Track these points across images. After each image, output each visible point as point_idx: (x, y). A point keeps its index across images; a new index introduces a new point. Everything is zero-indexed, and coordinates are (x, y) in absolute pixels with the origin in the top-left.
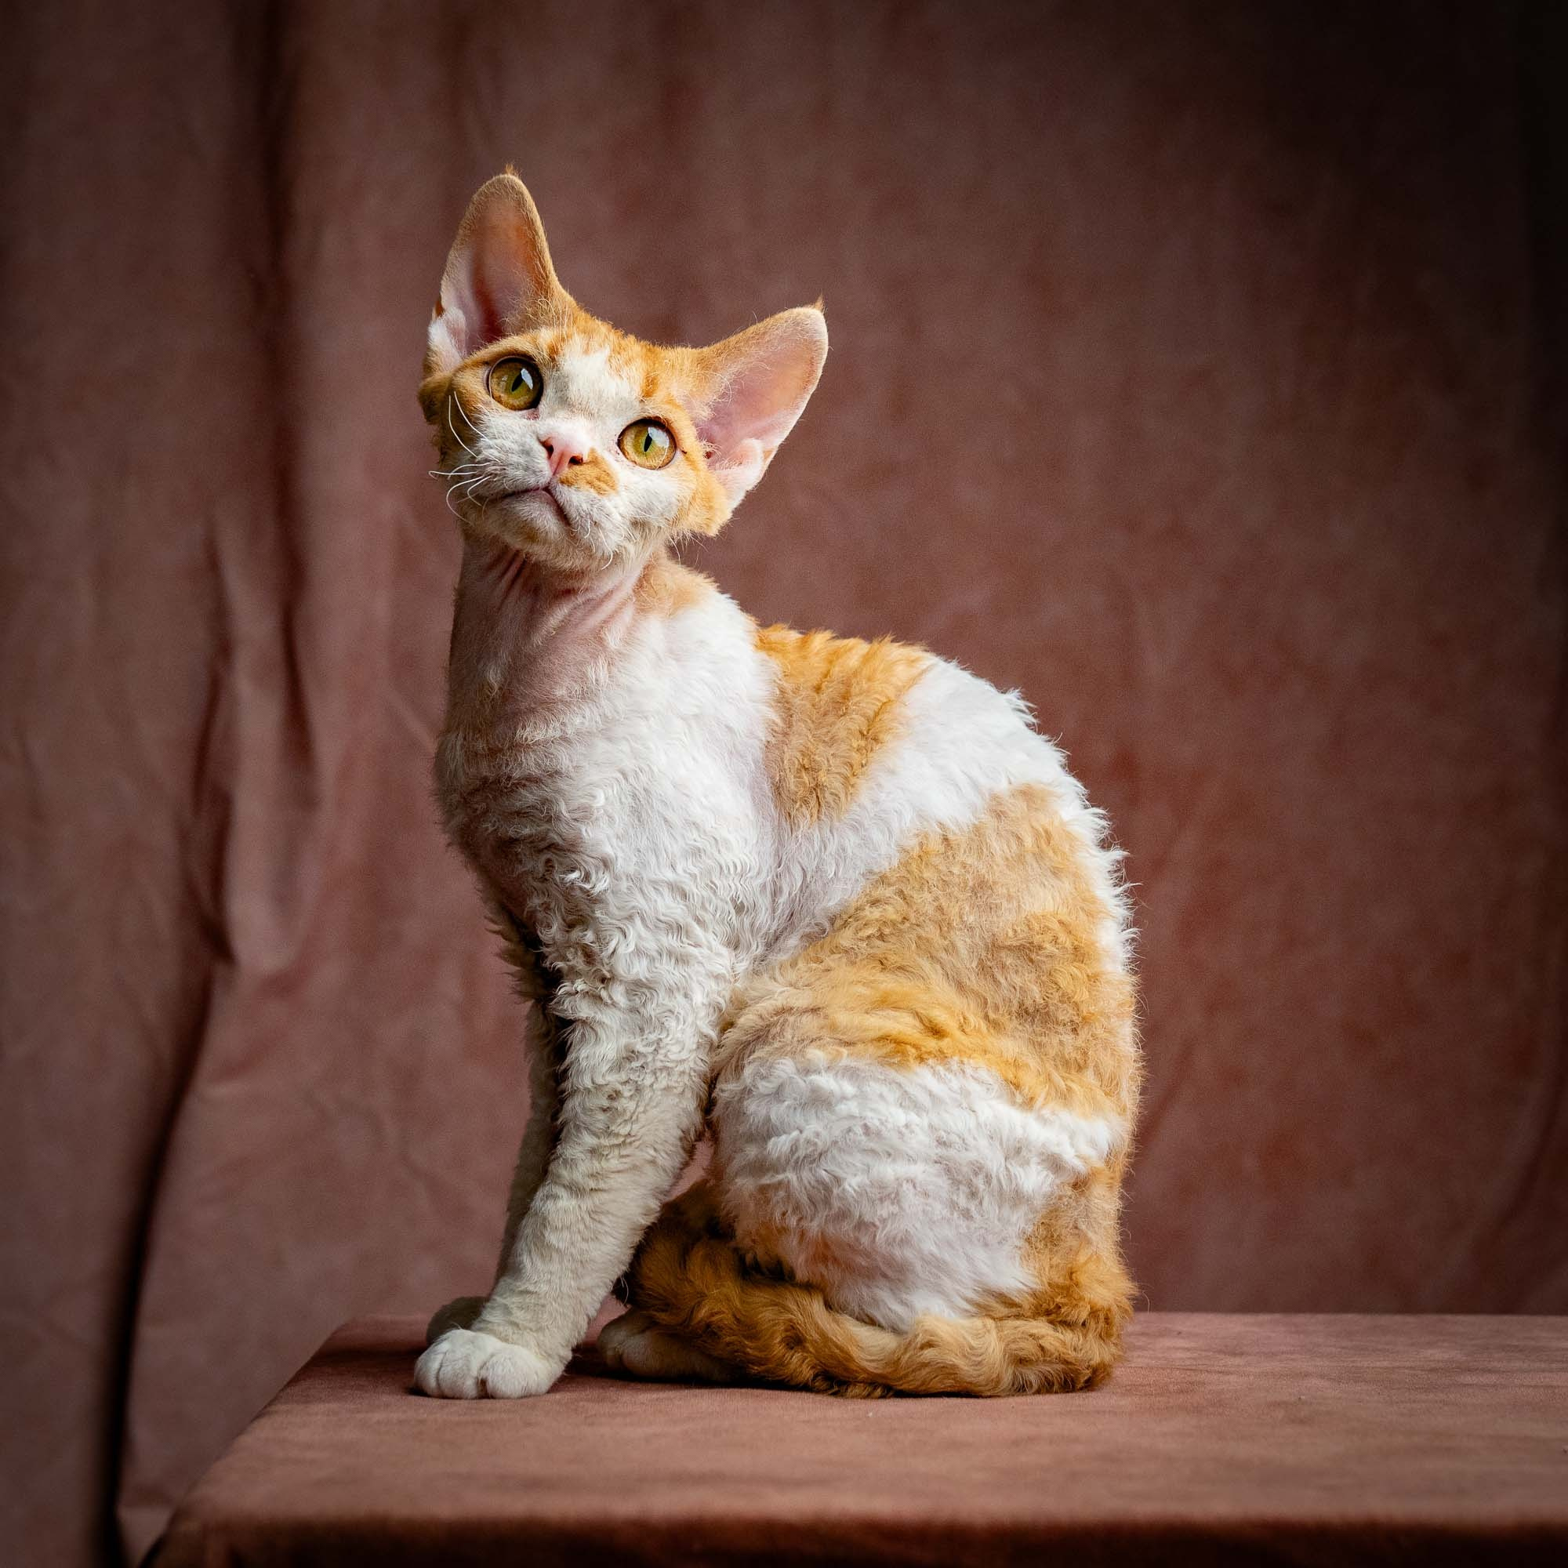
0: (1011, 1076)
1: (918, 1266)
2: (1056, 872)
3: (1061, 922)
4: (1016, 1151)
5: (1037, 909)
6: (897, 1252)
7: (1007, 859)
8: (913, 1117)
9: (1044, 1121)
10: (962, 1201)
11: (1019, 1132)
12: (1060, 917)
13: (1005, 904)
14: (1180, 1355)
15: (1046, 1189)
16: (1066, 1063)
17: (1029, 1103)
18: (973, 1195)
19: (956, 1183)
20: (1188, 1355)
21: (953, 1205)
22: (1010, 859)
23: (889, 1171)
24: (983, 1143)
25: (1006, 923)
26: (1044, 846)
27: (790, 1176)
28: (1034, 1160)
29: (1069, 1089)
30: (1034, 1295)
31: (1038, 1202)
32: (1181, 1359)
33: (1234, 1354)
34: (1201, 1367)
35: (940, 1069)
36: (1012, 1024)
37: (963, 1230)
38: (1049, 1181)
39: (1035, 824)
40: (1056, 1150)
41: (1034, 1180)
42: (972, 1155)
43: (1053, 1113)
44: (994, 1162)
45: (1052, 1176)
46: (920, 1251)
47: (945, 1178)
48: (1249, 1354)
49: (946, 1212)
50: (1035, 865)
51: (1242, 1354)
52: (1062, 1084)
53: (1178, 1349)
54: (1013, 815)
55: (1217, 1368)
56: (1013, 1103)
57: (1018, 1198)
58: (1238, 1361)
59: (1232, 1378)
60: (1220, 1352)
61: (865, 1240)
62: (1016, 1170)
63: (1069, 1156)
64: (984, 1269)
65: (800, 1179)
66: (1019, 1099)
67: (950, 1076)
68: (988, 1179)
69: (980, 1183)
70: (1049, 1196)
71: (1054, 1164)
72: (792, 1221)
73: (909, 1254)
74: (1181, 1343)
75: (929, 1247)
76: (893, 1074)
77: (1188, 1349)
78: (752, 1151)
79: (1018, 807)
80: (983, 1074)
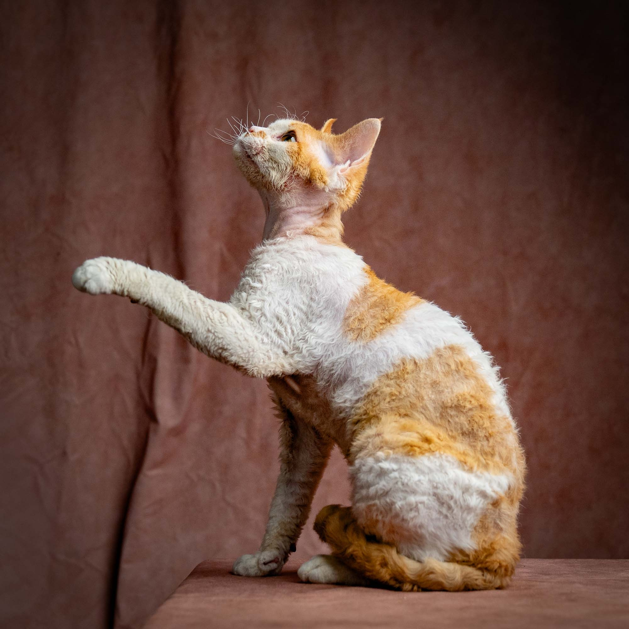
0: (462, 459)
1: (427, 536)
2: (466, 377)
3: (472, 396)
4: (466, 490)
5: (461, 392)
6: (419, 531)
7: (444, 373)
8: (422, 477)
9: (478, 477)
10: (444, 511)
11: (467, 482)
12: (471, 394)
13: (446, 390)
14: (525, 575)
15: (481, 506)
16: (486, 454)
17: (471, 470)
18: (450, 508)
19: (442, 504)
20: (528, 575)
21: (440, 513)
22: (445, 373)
23: (412, 499)
24: (451, 487)
25: (448, 397)
26: (460, 368)
27: (377, 502)
28: (475, 494)
29: (487, 464)
30: (476, 551)
31: (479, 511)
32: (525, 576)
33: (546, 575)
34: (533, 580)
35: (432, 457)
36: (460, 438)
37: (445, 523)
38: (482, 502)
39: (456, 360)
40: (483, 489)
41: (475, 501)
42: (447, 492)
43: (481, 473)
44: (457, 494)
45: (483, 500)
46: (428, 531)
47: (436, 502)
48: (551, 575)
49: (438, 516)
50: (457, 375)
51: (549, 574)
52: (484, 461)
53: (525, 572)
54: (445, 356)
55: (539, 580)
56: (464, 470)
57: (469, 509)
58: (547, 577)
59: (545, 584)
60: (540, 574)
61: (405, 525)
62: (467, 497)
63: (489, 491)
64: (455, 539)
65: (380, 503)
66: (466, 468)
67: (435, 460)
68: (456, 502)
69: (452, 503)
70: (482, 509)
71: (483, 494)
72: (380, 518)
73: (423, 531)
74: (525, 570)
75: (431, 529)
76: (410, 459)
77: (528, 573)
78: (364, 492)
79: (448, 353)
80: (450, 459)
